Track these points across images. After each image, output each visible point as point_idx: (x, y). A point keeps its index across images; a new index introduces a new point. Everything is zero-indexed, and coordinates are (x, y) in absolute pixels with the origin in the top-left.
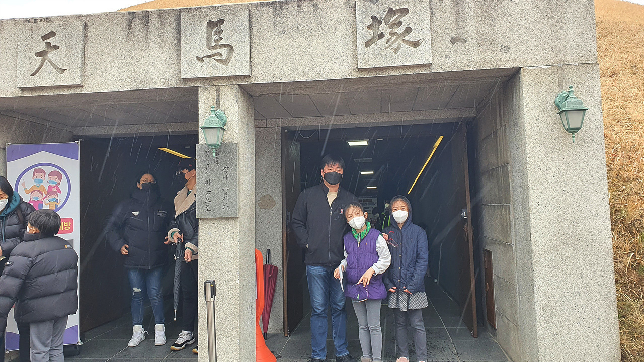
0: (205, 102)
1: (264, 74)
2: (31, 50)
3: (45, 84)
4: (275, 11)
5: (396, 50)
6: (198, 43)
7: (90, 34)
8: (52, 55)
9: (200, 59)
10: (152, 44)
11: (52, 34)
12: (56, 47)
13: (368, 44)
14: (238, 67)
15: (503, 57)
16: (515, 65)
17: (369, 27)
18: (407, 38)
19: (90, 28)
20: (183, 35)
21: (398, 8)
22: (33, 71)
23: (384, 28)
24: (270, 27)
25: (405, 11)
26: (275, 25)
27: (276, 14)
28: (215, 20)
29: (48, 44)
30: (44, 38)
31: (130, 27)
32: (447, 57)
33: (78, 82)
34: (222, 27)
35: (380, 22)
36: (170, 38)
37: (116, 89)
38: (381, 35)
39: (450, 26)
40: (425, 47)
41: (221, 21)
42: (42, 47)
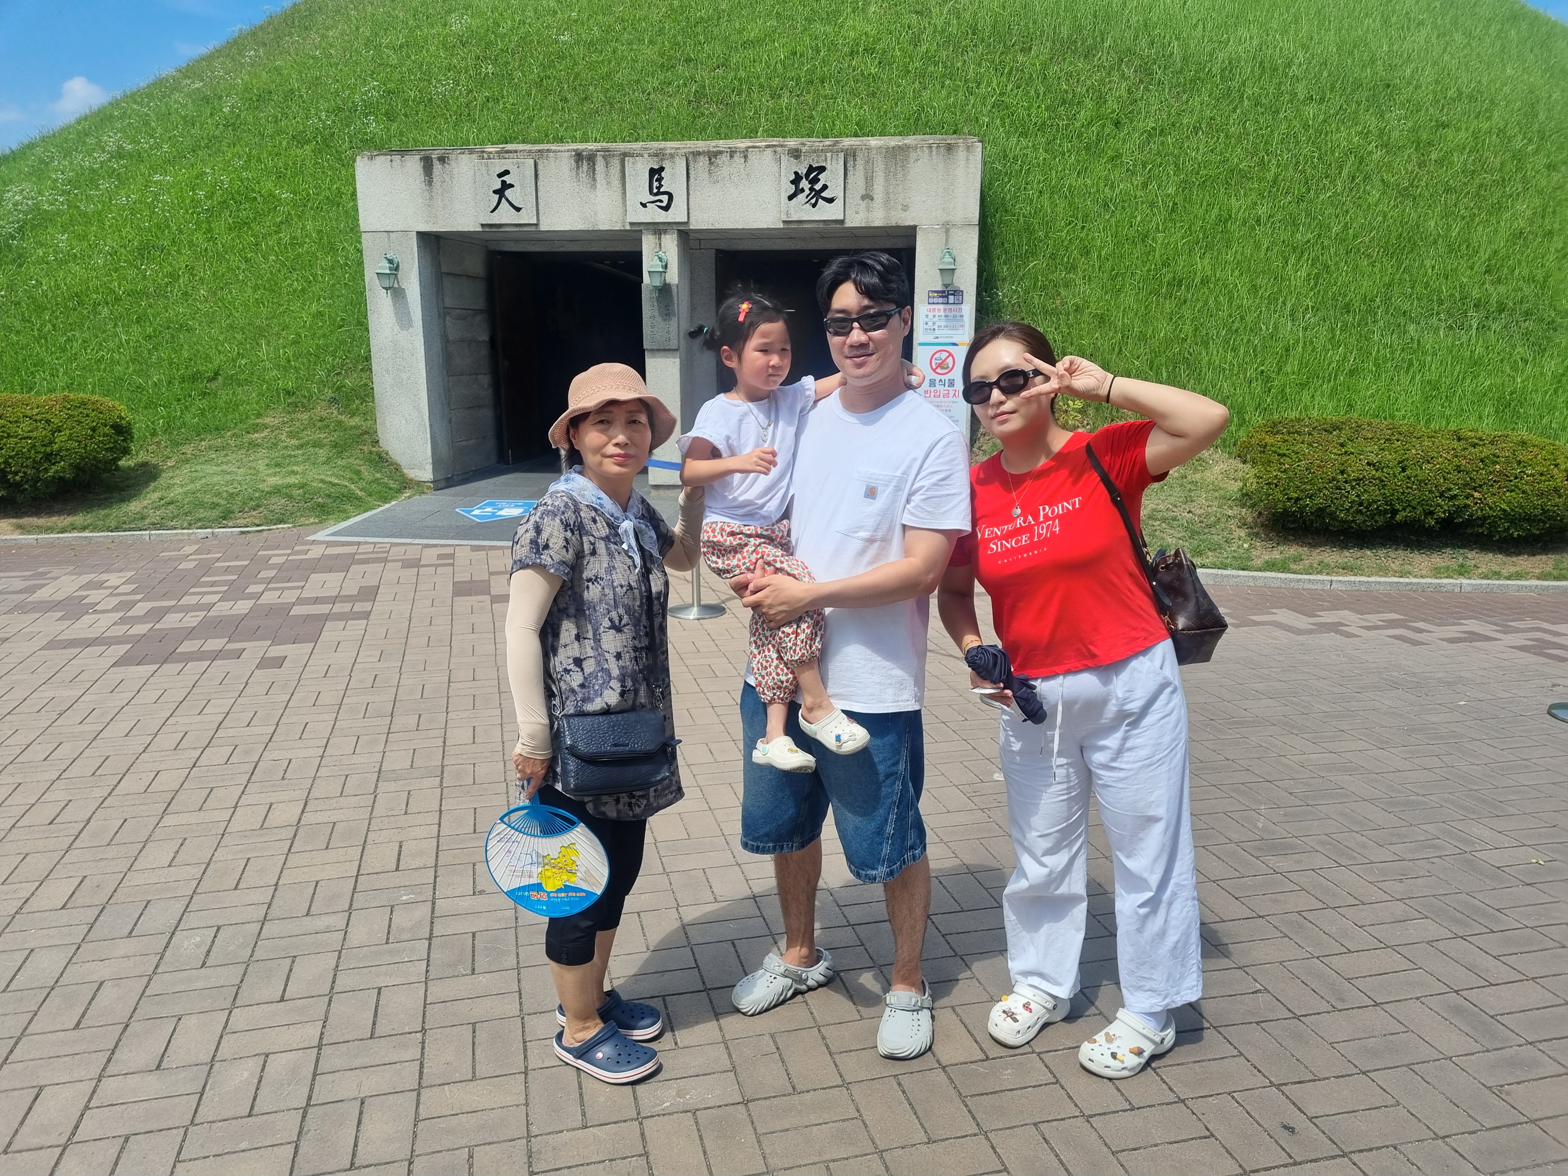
0: (648, 244)
1: (701, 221)
2: (489, 187)
3: (503, 221)
4: (710, 160)
5: (814, 206)
6: (641, 189)
7: (540, 173)
8: (508, 193)
9: (644, 205)
10: (598, 186)
11: (506, 172)
12: (512, 186)
13: (790, 198)
14: (677, 214)
15: (904, 215)
16: (912, 223)
17: (792, 182)
18: (823, 194)
19: (540, 167)
20: (627, 180)
21: (817, 165)
22: (493, 207)
23: (804, 184)
24: (706, 175)
25: (822, 169)
26: (710, 173)
27: (711, 163)
28: (656, 167)
29: (503, 182)
30: (500, 175)
31: (578, 168)
32: (857, 213)
33: (534, 221)
34: (663, 174)
35: (802, 178)
36: (616, 182)
37: (568, 228)
38: (803, 190)
39: (861, 183)
40: (839, 203)
41: (662, 169)
42: (498, 186)
